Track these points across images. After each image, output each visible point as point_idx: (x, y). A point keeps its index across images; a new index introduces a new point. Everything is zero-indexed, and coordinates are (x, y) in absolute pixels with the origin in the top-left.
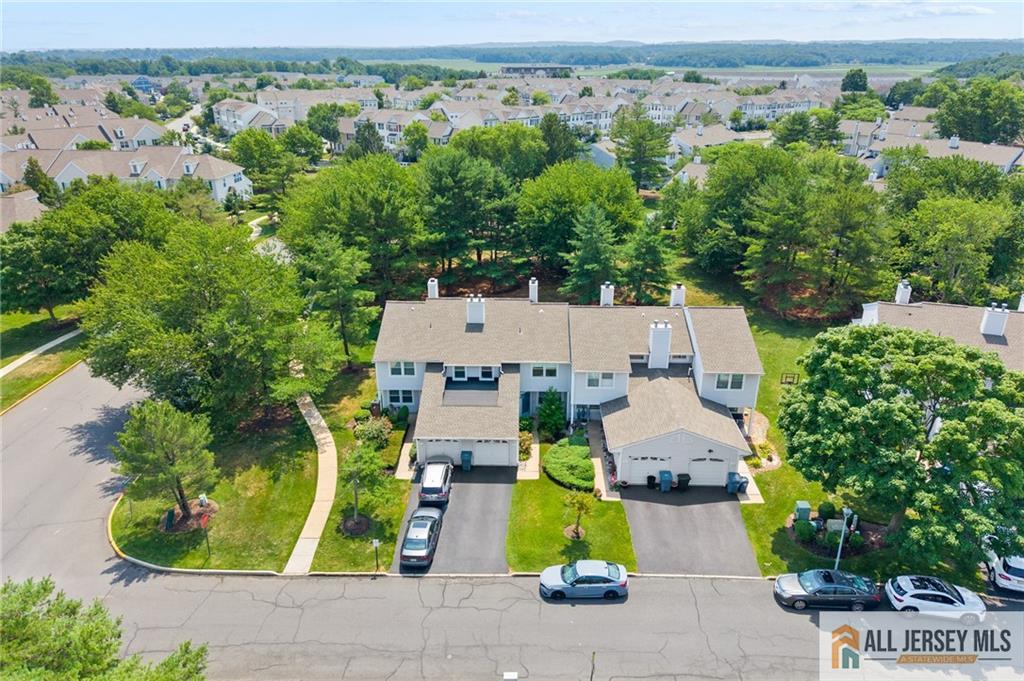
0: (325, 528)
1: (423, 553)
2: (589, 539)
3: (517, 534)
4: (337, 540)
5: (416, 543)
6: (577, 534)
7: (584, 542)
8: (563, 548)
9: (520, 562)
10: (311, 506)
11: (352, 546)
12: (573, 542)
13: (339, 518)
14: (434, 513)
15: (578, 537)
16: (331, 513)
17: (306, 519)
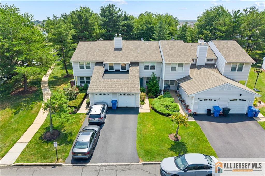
0: (33, 137)
1: (86, 150)
2: (185, 141)
3: (142, 139)
4: (38, 143)
5: (82, 144)
6: (177, 138)
7: (181, 143)
8: (170, 146)
9: (146, 155)
10: (30, 126)
11: (46, 147)
12: (175, 142)
13: (43, 132)
14: (96, 128)
15: (178, 140)
16: (39, 129)
17: (24, 132)
